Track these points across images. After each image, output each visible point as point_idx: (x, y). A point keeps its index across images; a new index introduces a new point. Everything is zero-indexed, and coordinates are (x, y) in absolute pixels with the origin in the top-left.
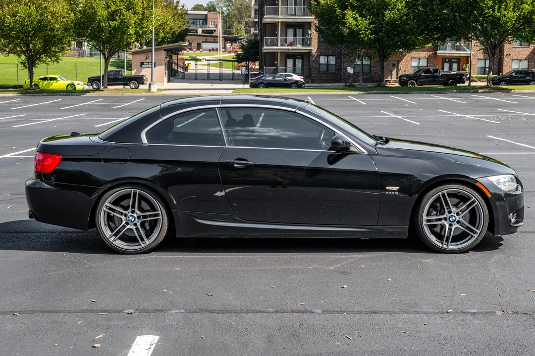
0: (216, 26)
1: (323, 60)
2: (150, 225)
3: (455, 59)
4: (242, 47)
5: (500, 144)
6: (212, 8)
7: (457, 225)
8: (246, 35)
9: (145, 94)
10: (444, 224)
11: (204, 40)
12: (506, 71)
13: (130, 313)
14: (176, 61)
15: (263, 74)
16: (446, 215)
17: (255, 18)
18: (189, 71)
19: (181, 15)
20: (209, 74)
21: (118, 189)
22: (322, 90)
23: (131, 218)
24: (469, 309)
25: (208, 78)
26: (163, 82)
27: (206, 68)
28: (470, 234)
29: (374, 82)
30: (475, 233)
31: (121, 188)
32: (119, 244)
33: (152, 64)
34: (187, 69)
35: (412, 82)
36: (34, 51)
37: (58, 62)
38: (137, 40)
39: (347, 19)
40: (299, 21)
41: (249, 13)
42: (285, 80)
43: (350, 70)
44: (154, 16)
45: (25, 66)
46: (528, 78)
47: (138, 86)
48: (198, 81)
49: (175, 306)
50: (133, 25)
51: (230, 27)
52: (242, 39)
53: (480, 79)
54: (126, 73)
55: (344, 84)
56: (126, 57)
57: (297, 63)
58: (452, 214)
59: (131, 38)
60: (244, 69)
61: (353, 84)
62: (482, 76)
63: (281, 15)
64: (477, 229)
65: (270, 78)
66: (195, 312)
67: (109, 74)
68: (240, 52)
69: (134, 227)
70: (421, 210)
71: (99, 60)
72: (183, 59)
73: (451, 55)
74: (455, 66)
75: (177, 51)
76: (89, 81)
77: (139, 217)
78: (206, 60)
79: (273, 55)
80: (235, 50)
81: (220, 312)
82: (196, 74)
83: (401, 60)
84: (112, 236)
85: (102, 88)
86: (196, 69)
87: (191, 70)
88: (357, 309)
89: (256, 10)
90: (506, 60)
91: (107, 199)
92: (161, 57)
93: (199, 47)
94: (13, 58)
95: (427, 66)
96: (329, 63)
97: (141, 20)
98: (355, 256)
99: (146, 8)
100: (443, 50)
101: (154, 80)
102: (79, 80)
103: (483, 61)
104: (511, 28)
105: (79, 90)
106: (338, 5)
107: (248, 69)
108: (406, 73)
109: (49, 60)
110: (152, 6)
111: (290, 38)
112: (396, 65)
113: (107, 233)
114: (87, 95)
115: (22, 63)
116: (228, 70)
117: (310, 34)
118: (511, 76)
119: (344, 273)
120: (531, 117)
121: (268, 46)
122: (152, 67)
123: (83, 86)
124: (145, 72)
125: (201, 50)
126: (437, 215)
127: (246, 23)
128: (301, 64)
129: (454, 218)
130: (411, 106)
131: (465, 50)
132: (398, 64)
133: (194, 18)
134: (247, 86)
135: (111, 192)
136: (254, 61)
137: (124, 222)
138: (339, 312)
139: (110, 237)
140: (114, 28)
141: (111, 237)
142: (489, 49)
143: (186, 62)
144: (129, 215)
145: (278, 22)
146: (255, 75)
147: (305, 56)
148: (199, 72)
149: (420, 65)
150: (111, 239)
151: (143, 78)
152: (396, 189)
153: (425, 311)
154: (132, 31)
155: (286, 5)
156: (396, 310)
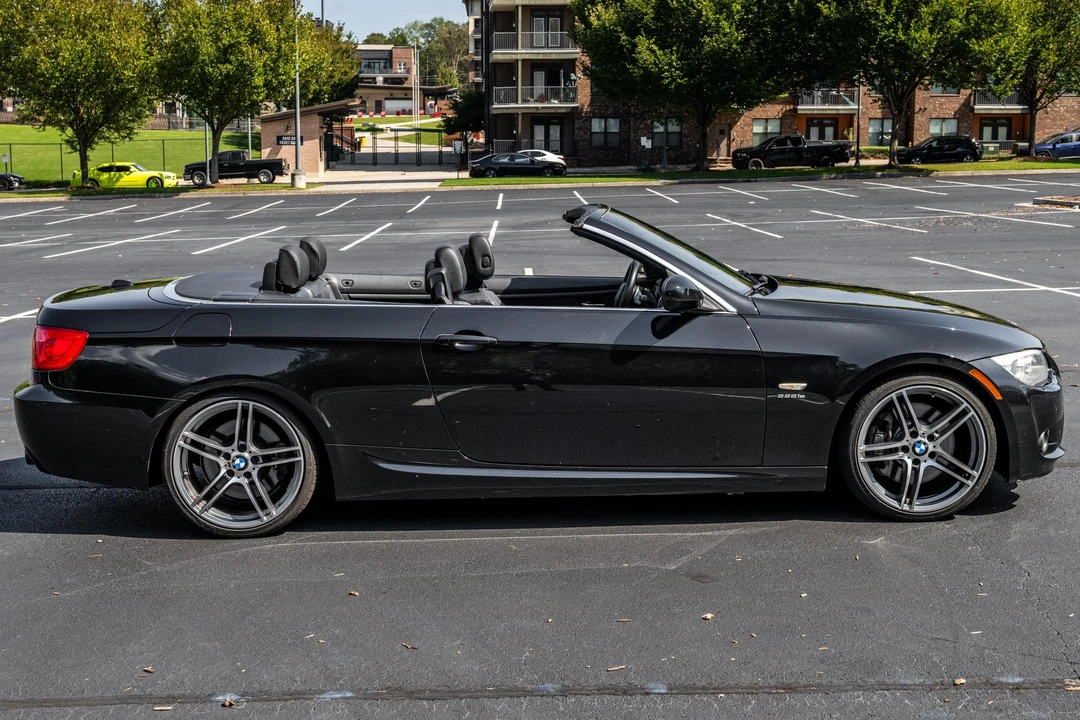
0: (408, 71)
1: (597, 125)
2: (278, 476)
3: (828, 119)
4: (455, 106)
5: (941, 273)
6: (399, 40)
7: (931, 462)
8: (462, 86)
9: (284, 192)
10: (903, 461)
11: (389, 96)
12: (919, 138)
13: (227, 704)
14: (339, 133)
15: (492, 152)
16: (907, 441)
17: (476, 54)
18: (363, 150)
19: (346, 51)
20: (397, 154)
21: (210, 401)
22: (598, 179)
23: (237, 461)
24: (1002, 674)
25: (397, 162)
26: (316, 170)
27: (392, 143)
28: (957, 480)
29: (688, 162)
30: (969, 477)
31: (215, 399)
32: (215, 517)
33: (296, 141)
34: (359, 147)
35: (755, 162)
36: (89, 120)
37: (130, 139)
38: (268, 97)
39: (640, 53)
40: (554, 57)
41: (465, 47)
42: (532, 162)
43: (646, 143)
44: (297, 54)
45: (73, 148)
46: (959, 149)
47: (274, 179)
48: (378, 167)
49: (332, 681)
50: (261, 70)
51: (432, 72)
52: (454, 92)
53: (874, 154)
54: (251, 155)
55: (636, 168)
56: (252, 128)
57: (552, 132)
58: (919, 438)
59: (259, 93)
60: (458, 145)
61: (652, 167)
62: (877, 147)
63: (523, 47)
64: (973, 468)
65: (506, 160)
66: (376, 697)
67: (222, 157)
68: (451, 114)
69: (244, 481)
70: (853, 431)
71: (203, 133)
72: (351, 130)
73: (821, 112)
74: (829, 131)
75: (340, 114)
76: (186, 171)
77: (255, 460)
78: (392, 130)
79: (510, 118)
80: (442, 112)
81: (434, 696)
82: (375, 155)
83: (736, 123)
84: (200, 501)
85: (209, 182)
86: (375, 146)
87: (366, 148)
88: (746, 678)
89: (477, 42)
90: (919, 119)
91: (187, 422)
92: (313, 127)
93: (379, 108)
94: (52, 133)
95: (780, 133)
96: (608, 130)
97: (275, 61)
98: (716, 533)
99: (284, 39)
100: (807, 103)
101: (300, 167)
102: (169, 171)
103: (879, 122)
104: (930, 61)
105: (168, 188)
106: (622, 28)
107: (466, 145)
108: (745, 146)
109: (116, 134)
110: (294, 35)
111: (540, 88)
112: (726, 132)
113: (189, 494)
114: (182, 196)
115: (68, 142)
116: (430, 148)
117: (575, 81)
118: (930, 147)
119: (700, 578)
120: (980, 219)
121: (500, 102)
122: (296, 145)
123: (176, 180)
124: (286, 153)
125: (383, 113)
126: (886, 440)
127: (460, 65)
128: (558, 134)
129: (923, 447)
130: (759, 204)
131: (846, 103)
132: (730, 129)
133: (369, 57)
134: (465, 175)
135: (194, 407)
136: (476, 130)
137: (223, 471)
138: (708, 689)
139: (194, 504)
140: (228, 76)
141: (197, 502)
142: (891, 100)
143: (358, 135)
144: (234, 454)
145: (517, 60)
146: (479, 155)
147: (566, 120)
148: (379, 150)
149: (769, 130)
150: (198, 509)
151: (281, 164)
152: (799, 389)
153: (902, 681)
154: (259, 81)
155: (531, 29)
156: (835, 682)
